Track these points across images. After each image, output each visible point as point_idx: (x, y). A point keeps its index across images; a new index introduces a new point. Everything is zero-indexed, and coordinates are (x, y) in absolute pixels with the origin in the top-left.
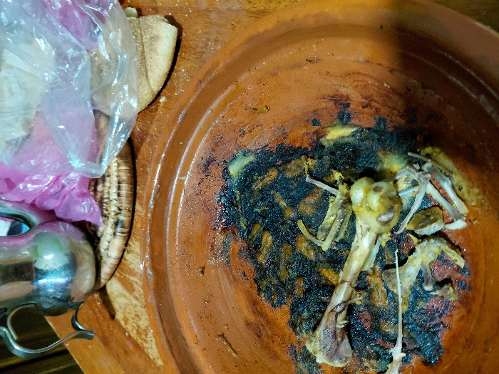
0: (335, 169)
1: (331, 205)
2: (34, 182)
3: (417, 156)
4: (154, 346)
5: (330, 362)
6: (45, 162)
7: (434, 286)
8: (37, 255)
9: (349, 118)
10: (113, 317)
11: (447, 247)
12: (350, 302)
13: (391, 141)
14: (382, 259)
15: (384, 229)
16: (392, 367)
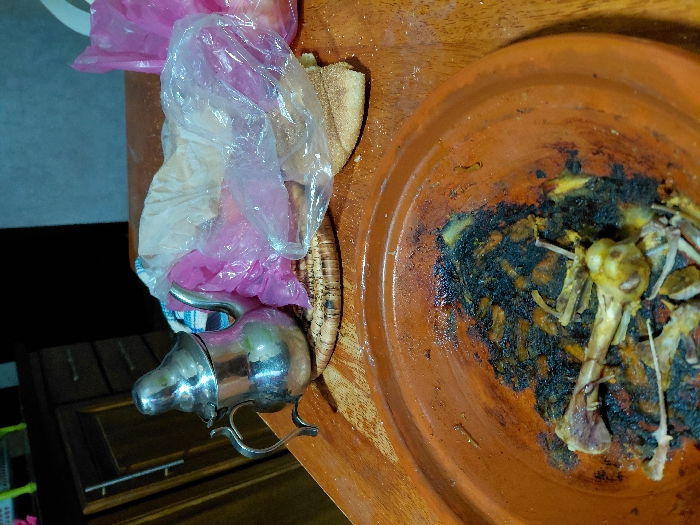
0: (570, 228)
1: (568, 272)
2: (233, 269)
3: (662, 208)
4: (385, 441)
5: (584, 448)
6: (242, 245)
8: (249, 347)
9: (580, 166)
10: (335, 409)
12: (601, 381)
13: (632, 191)
14: (636, 329)
15: (629, 297)
16: (658, 452)
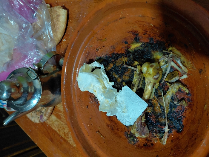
0: (135, 60)
1: (135, 75)
3: (166, 51)
4: (72, 140)
5: (141, 136)
7: (178, 102)
9: (139, 39)
11: (181, 86)
12: (146, 112)
13: (156, 47)
14: (157, 93)
15: (156, 81)
16: (165, 135)
